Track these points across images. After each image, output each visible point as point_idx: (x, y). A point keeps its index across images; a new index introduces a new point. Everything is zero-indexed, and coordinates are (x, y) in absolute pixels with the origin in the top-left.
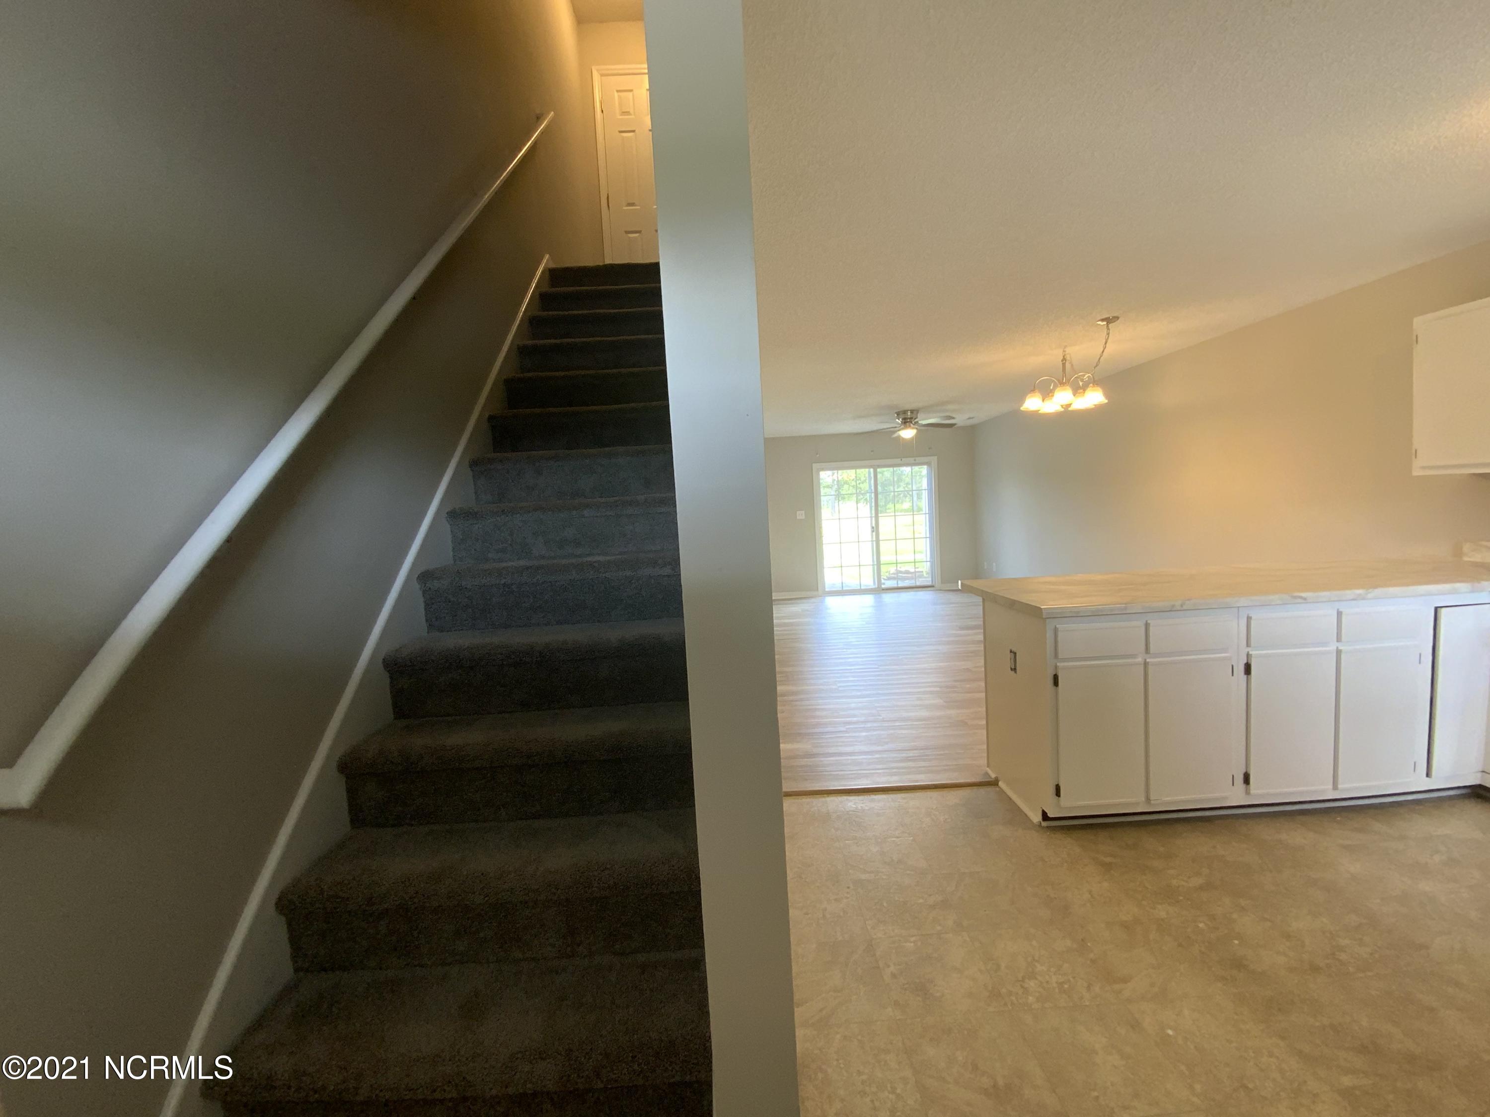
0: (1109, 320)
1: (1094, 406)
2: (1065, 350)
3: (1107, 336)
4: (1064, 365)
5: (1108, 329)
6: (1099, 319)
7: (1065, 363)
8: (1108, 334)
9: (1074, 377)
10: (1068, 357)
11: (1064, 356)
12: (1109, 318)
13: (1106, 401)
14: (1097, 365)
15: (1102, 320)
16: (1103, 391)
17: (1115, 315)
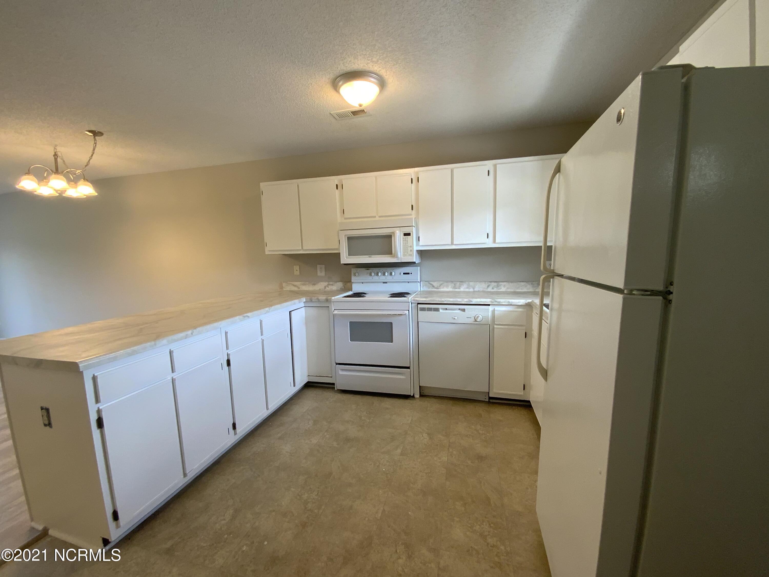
0: (96, 134)
1: (85, 197)
2: (56, 148)
3: (95, 145)
4: (56, 160)
5: (95, 140)
6: (87, 129)
7: (57, 158)
8: (95, 143)
9: (66, 171)
10: (59, 154)
11: (55, 153)
12: (96, 131)
13: (97, 194)
14: (86, 166)
15: (90, 131)
16: (93, 187)
17: (101, 131)
